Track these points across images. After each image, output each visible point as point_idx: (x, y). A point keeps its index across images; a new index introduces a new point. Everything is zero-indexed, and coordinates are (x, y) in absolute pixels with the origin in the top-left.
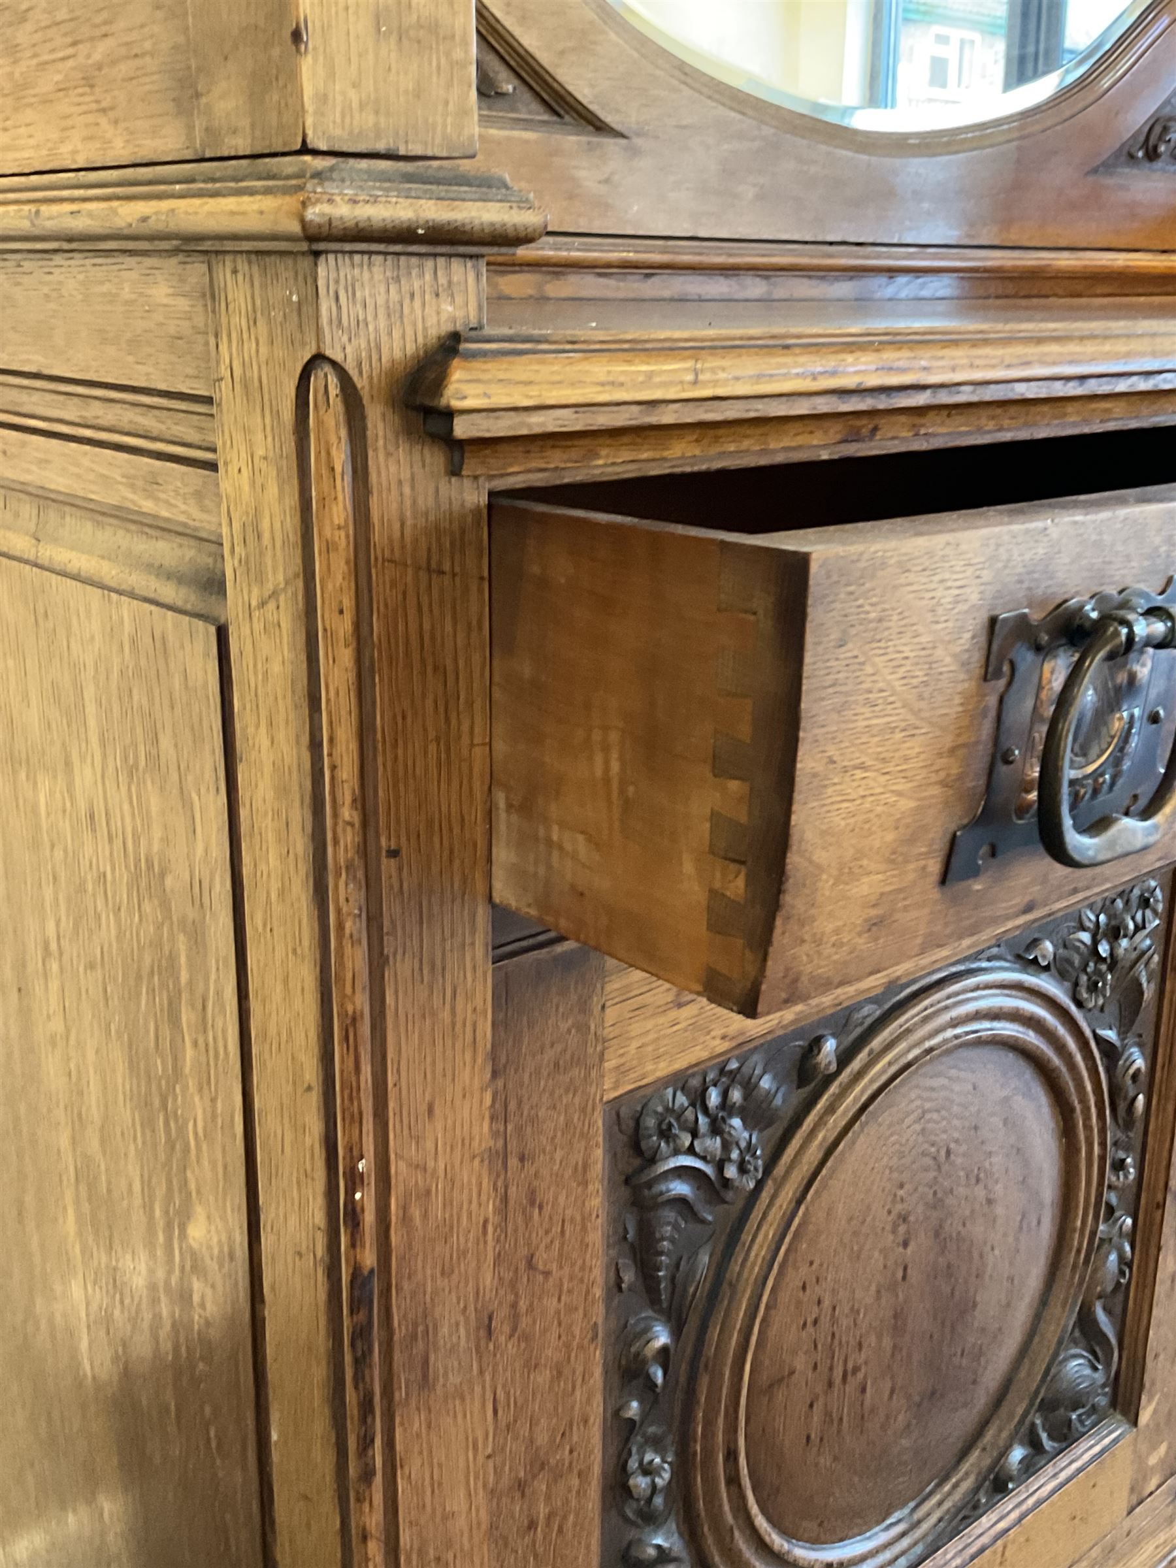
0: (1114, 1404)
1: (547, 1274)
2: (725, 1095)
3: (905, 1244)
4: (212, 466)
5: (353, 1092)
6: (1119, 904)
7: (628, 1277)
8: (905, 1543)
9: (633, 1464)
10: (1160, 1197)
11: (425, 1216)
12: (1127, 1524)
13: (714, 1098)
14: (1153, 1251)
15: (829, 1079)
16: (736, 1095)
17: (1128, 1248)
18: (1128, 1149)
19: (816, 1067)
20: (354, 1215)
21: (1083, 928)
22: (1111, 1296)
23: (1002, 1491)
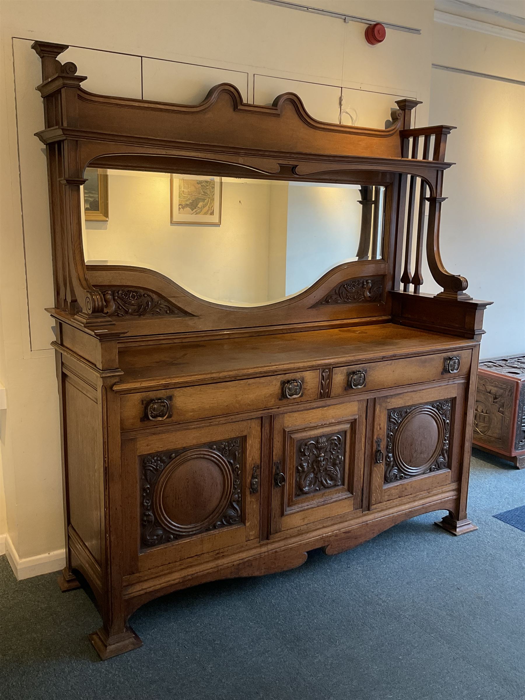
0: (242, 522)
1: (130, 473)
2: (157, 458)
3: (188, 483)
4: (97, 391)
5: (105, 449)
6: (230, 442)
7: (143, 478)
8: (194, 529)
9: (145, 501)
10: (245, 487)
11: (113, 463)
12: (246, 543)
13: (155, 458)
14: (245, 496)
15: (173, 459)
16: (159, 459)
17: (240, 495)
18: (238, 479)
19: (171, 457)
20: (105, 460)
21: (223, 445)
22: (238, 502)
23: (215, 527)
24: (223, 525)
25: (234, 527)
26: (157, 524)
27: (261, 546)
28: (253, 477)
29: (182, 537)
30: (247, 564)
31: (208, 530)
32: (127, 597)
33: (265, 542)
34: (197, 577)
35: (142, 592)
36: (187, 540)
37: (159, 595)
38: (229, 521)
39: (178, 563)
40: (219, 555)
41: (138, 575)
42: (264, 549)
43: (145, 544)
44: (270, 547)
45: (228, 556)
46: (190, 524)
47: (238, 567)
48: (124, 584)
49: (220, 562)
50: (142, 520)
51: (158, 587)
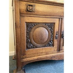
0: (53, 46)
3: (39, 33)
7: (27, 29)
8: (41, 46)
9: (27, 36)
10: (54, 37)
11: (17, 22)
12: (54, 52)
13: (30, 24)
14: (54, 39)
18: (52, 34)
19: (35, 25)
22: (52, 40)
23: (46, 46)
24: (48, 46)
25: (51, 47)
26: (31, 43)
27: (57, 53)
28: (56, 35)
29: (38, 47)
30: (54, 57)
31: (44, 47)
32: (22, 62)
33: (59, 52)
34: (41, 58)
35: (27, 61)
36: (39, 48)
37: (31, 62)
38: (49, 45)
39: (36, 54)
40: (47, 54)
41: (25, 56)
42: (58, 54)
43: (28, 48)
44: (60, 53)
45: (49, 54)
46: (40, 44)
47: (52, 57)
48: (22, 58)
49: (47, 55)
50: (27, 41)
51: (31, 60)
